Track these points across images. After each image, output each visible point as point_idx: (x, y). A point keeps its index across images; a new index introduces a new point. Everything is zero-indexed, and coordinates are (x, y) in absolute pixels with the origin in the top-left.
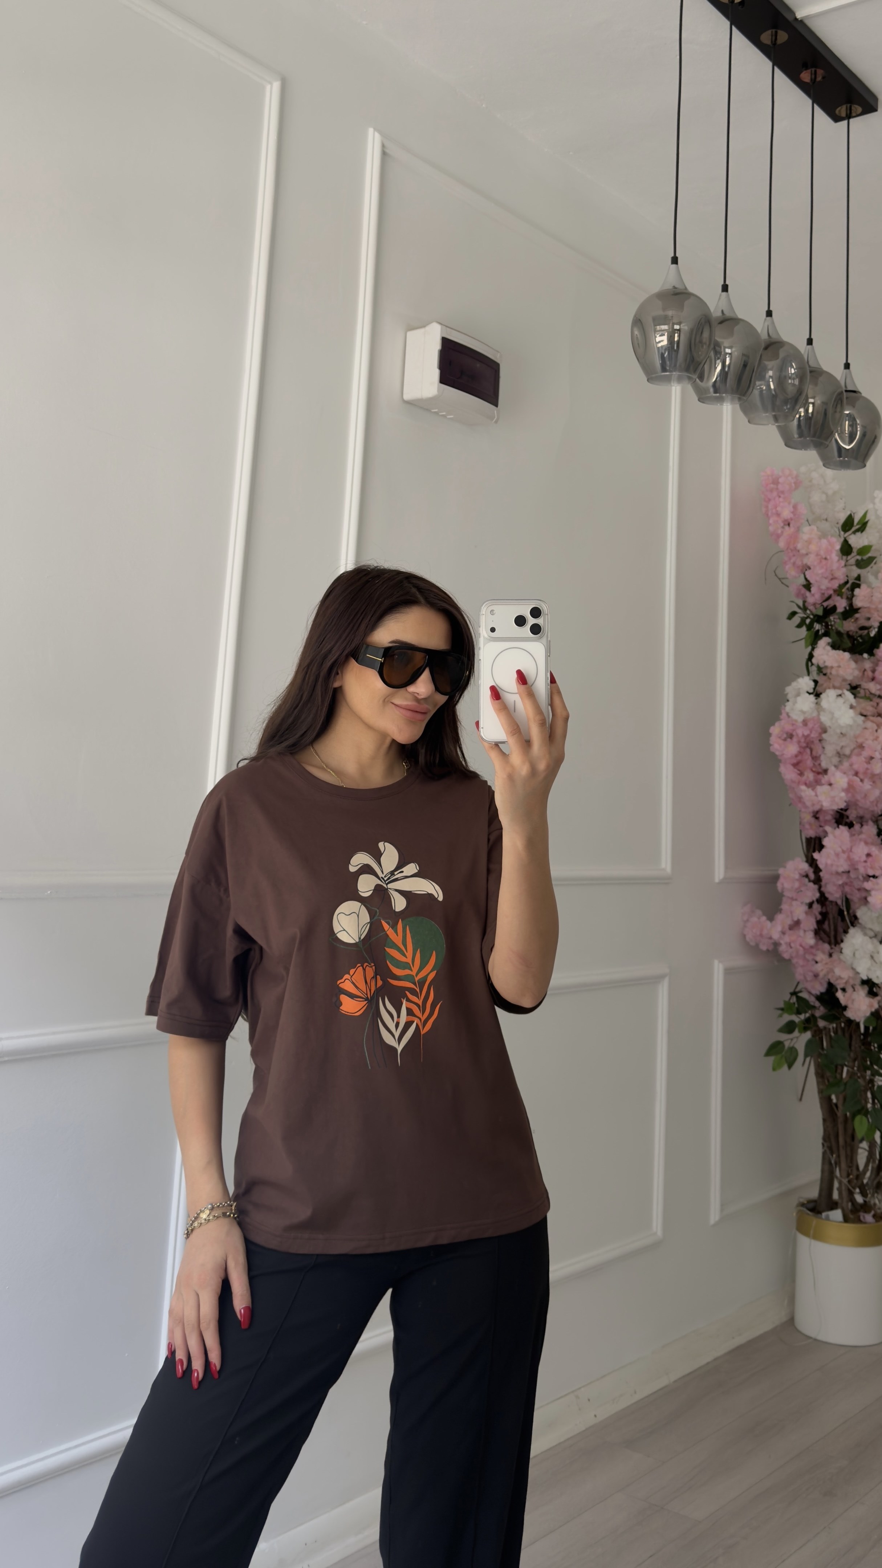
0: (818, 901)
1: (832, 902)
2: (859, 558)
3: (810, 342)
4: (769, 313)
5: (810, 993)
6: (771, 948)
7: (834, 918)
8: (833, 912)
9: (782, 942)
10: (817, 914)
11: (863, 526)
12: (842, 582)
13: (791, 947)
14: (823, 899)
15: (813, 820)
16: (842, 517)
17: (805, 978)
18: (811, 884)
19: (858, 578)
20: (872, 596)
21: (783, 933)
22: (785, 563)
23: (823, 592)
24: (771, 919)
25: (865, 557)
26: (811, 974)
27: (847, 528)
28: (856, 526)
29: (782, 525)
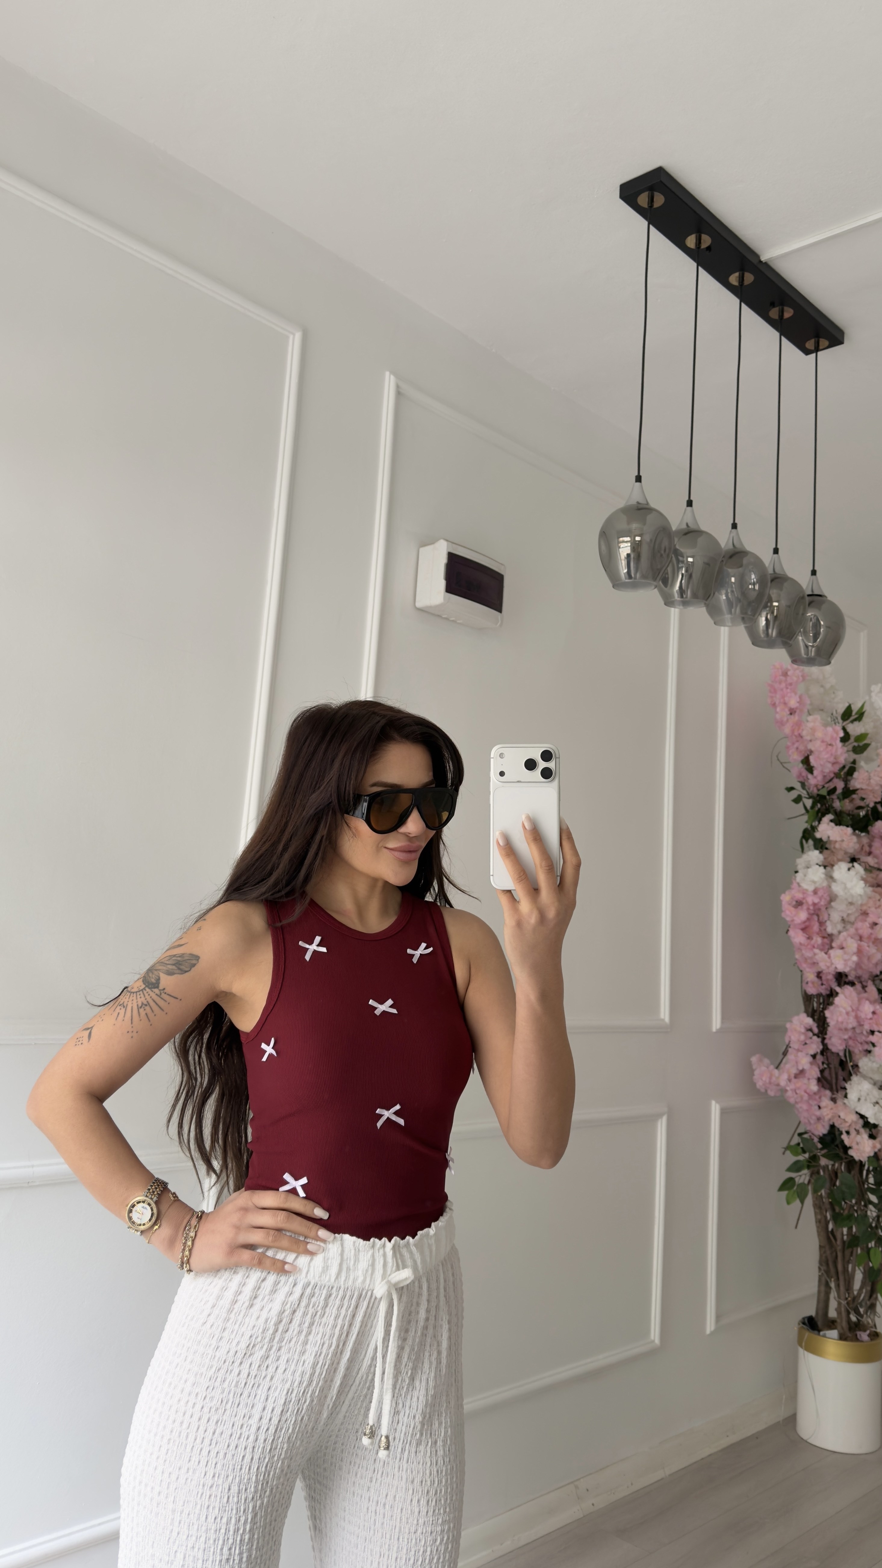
0: (822, 1053)
1: (833, 1053)
2: (856, 744)
3: (776, 551)
4: (734, 526)
5: (813, 1134)
6: (778, 1094)
7: (835, 1068)
8: (835, 1063)
9: (788, 1088)
10: (821, 1064)
11: (860, 716)
12: (842, 766)
13: (796, 1093)
14: (825, 1050)
15: (816, 979)
16: (841, 708)
17: (809, 1121)
18: (815, 1038)
19: (854, 762)
20: (870, 779)
21: (790, 1080)
22: (788, 748)
23: (825, 774)
24: (777, 1066)
25: (861, 744)
26: (814, 1117)
27: (846, 718)
28: (854, 716)
29: (788, 713)
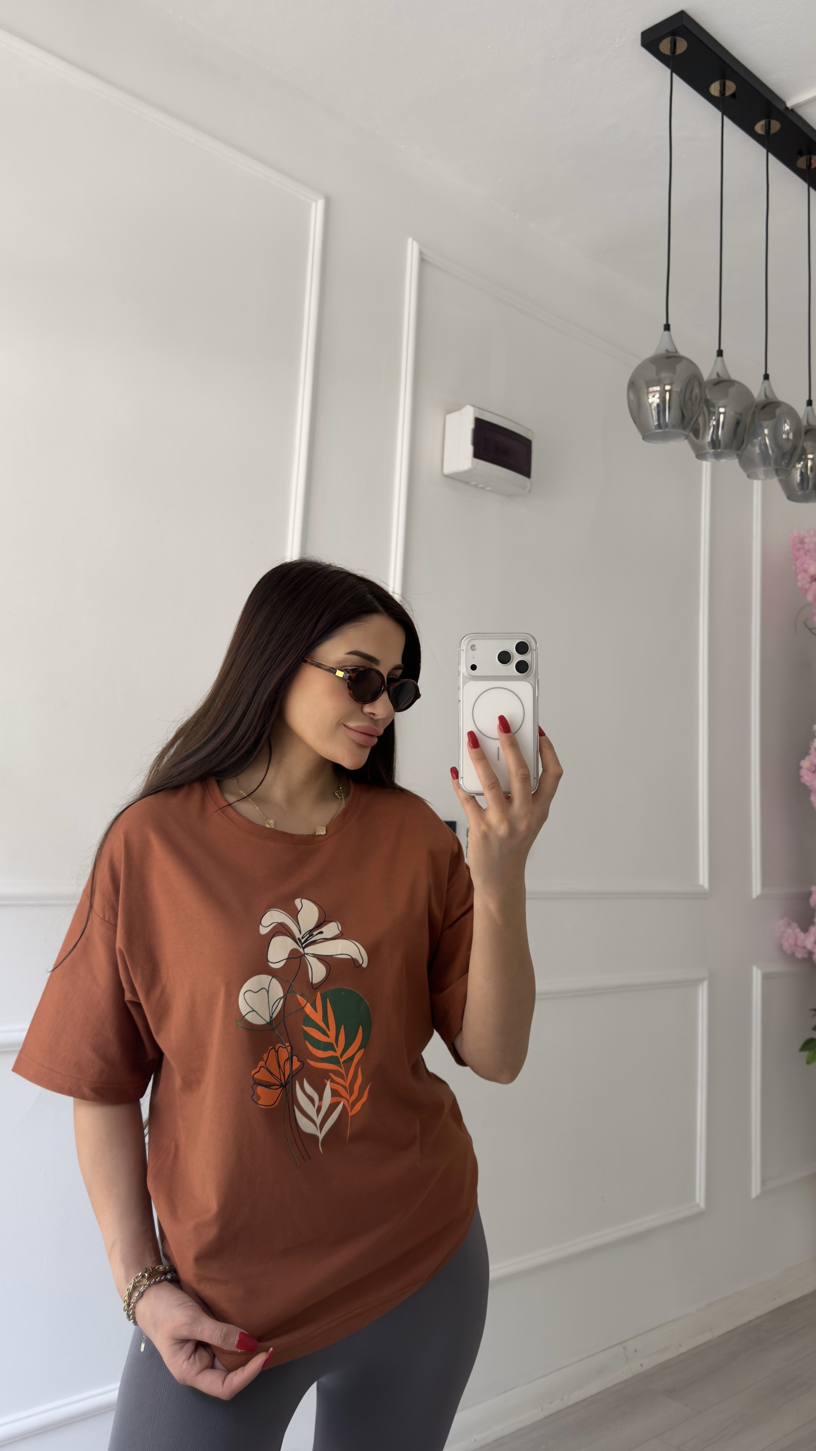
3: (810, 403)
4: (766, 377)
6: (806, 956)
9: (814, 951)
21: (815, 943)
24: (805, 930)
29: (809, 580)
